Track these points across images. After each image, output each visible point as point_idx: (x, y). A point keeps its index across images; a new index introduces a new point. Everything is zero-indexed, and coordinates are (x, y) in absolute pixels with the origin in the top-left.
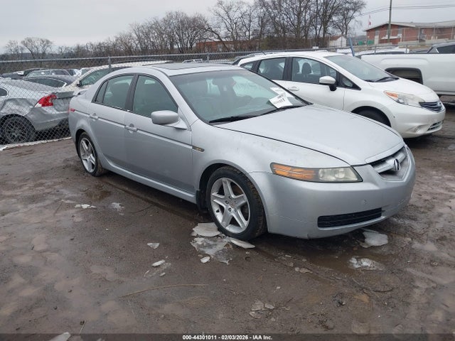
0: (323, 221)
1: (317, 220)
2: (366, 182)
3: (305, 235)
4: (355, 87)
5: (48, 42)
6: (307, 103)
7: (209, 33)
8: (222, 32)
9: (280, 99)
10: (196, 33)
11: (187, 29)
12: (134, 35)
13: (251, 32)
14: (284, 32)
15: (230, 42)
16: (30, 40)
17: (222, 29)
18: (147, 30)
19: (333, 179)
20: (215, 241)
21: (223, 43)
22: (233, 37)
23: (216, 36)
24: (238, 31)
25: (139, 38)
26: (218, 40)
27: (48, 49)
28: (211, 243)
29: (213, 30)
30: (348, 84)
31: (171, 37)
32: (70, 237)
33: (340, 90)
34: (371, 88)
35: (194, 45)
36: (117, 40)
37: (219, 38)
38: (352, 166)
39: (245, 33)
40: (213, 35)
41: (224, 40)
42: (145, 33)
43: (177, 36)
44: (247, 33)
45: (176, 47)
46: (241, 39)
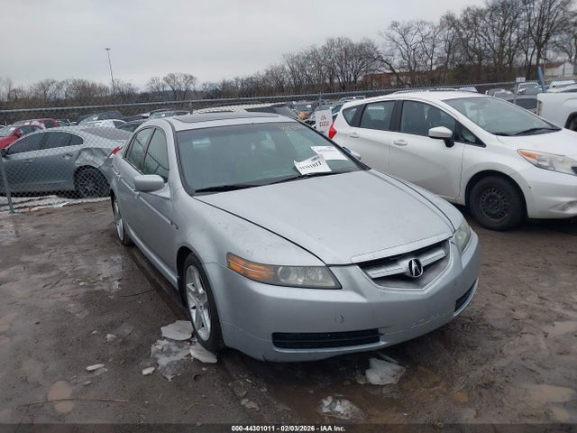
0: (280, 339)
1: (271, 337)
2: (347, 289)
3: (259, 356)
4: (479, 143)
5: (191, 77)
6: (364, 167)
7: (379, 63)
8: (396, 61)
9: (314, 162)
10: (363, 63)
11: (351, 58)
12: (287, 68)
13: (434, 61)
14: (480, 59)
15: (406, 74)
16: (172, 76)
17: (396, 56)
18: (302, 61)
19: (300, 281)
20: (179, 347)
21: (397, 75)
22: (410, 68)
23: (388, 67)
24: (417, 59)
25: (293, 71)
26: (390, 72)
27: (191, 85)
28: (174, 349)
29: (384, 59)
30: (469, 138)
31: (331, 69)
32: (38, 320)
33: (458, 146)
34: (500, 144)
35: (360, 78)
36: (267, 74)
37: (391, 68)
38: (328, 266)
39: (426, 62)
40: (383, 66)
41: (397, 71)
42: (299, 64)
43: (338, 68)
44: (429, 62)
45: (336, 81)
46: (421, 69)
